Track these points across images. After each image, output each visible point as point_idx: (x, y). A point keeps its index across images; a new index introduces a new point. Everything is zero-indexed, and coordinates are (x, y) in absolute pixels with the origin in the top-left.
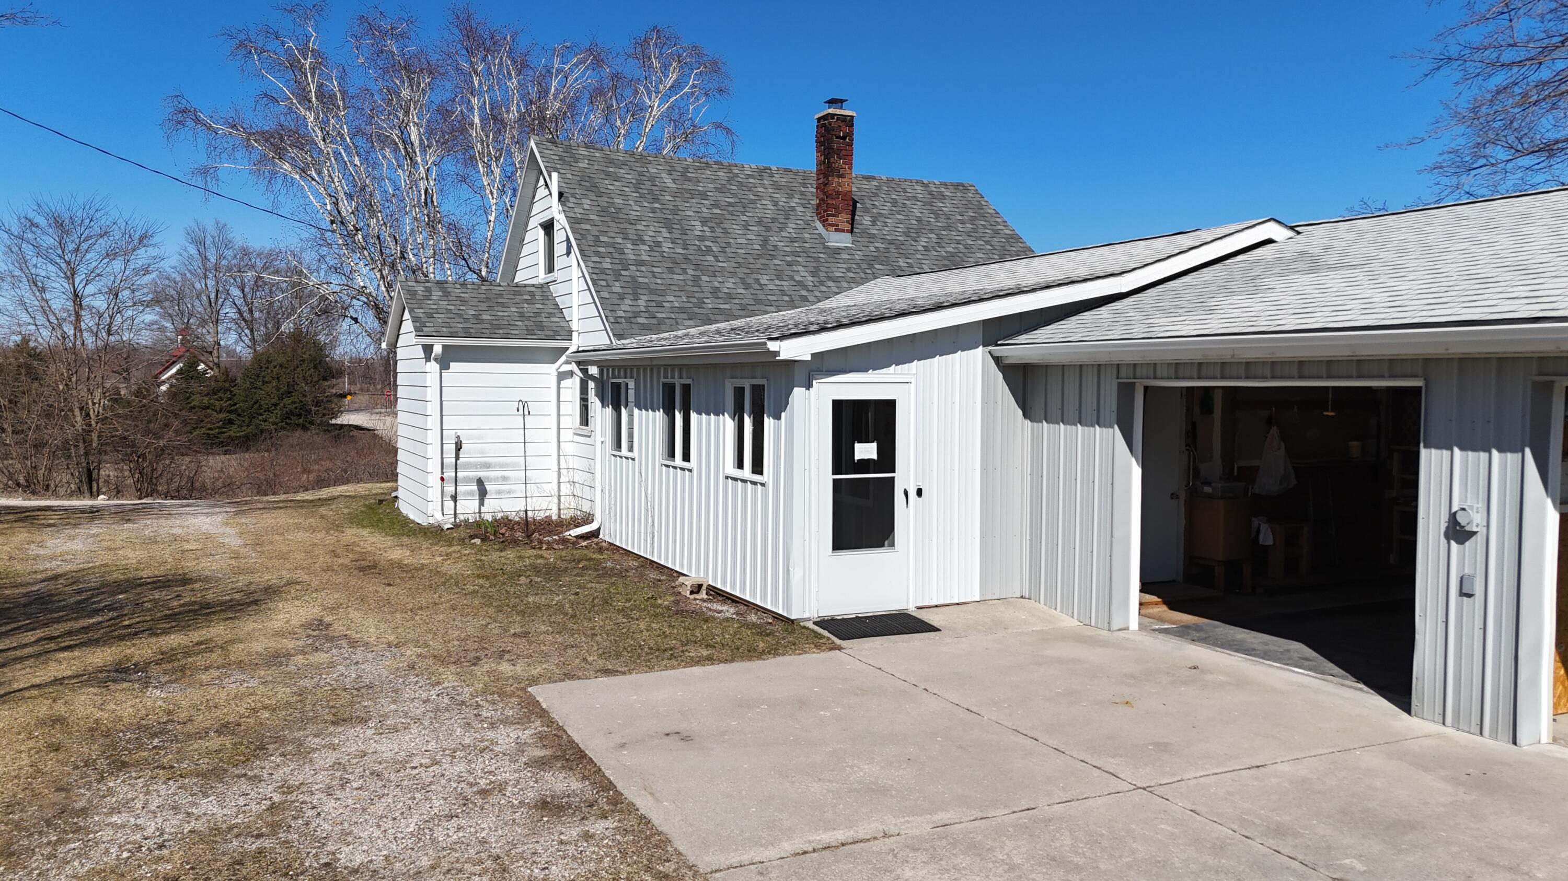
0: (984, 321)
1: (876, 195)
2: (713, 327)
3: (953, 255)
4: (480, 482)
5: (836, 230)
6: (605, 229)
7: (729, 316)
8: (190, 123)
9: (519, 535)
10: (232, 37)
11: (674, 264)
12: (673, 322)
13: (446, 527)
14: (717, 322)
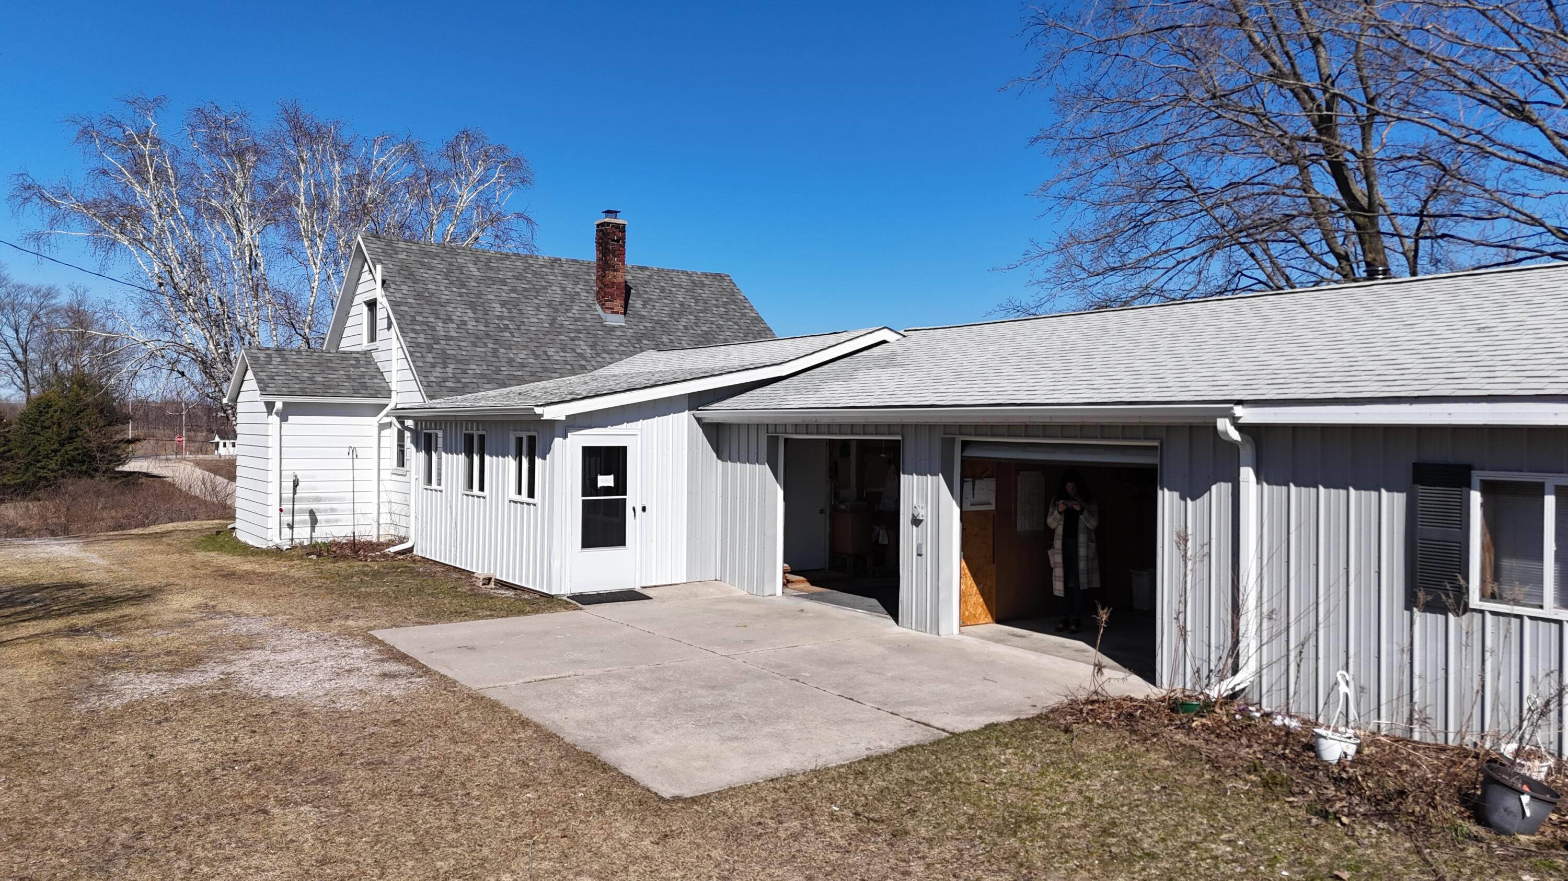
0: (689, 394)
1: (647, 283)
2: (507, 390)
3: (707, 333)
4: (312, 513)
5: (612, 312)
6: (420, 310)
7: (521, 381)
8: (36, 200)
9: (348, 552)
10: (75, 123)
11: (477, 340)
12: (475, 385)
13: (285, 548)
14: (511, 385)
